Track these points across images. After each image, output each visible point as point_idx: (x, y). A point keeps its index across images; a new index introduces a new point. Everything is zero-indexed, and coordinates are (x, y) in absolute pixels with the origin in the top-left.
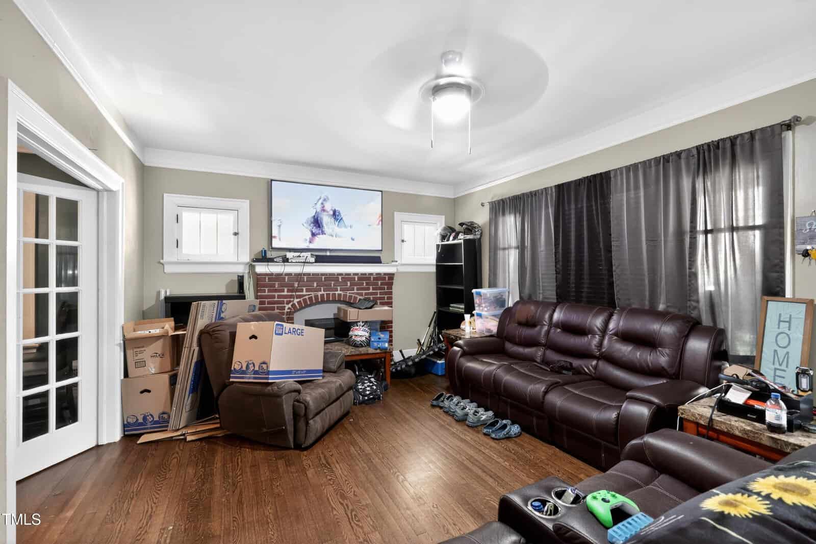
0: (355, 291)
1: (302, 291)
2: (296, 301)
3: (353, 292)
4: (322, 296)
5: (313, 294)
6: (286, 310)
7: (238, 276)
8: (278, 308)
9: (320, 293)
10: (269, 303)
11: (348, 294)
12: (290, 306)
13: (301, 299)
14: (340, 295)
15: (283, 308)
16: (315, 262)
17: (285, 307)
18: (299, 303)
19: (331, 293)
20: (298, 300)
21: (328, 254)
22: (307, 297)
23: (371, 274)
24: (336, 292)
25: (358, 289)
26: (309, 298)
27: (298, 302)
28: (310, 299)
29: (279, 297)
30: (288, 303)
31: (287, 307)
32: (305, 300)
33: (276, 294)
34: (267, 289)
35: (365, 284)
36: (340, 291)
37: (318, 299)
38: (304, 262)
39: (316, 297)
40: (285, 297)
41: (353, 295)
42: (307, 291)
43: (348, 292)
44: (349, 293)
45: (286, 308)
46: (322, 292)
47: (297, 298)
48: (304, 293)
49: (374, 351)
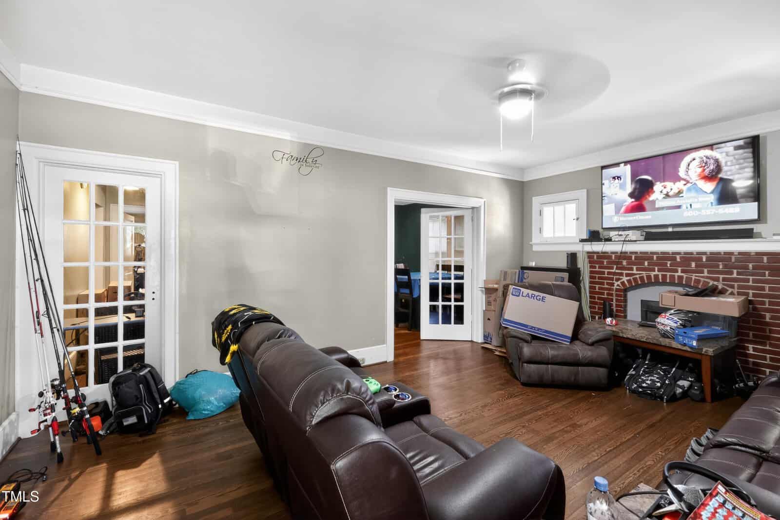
0: (706, 274)
1: (632, 269)
2: (625, 279)
3: (702, 275)
4: (656, 276)
5: (644, 274)
6: (615, 287)
7: (567, 253)
8: (608, 284)
9: (654, 273)
10: (599, 278)
11: (693, 278)
12: (619, 283)
13: (631, 278)
14: (680, 278)
15: (613, 284)
16: (644, 240)
17: (614, 283)
18: (629, 281)
19: (668, 274)
20: (628, 278)
21: (670, 230)
22: (638, 276)
23: (731, 254)
24: (676, 274)
25: (709, 272)
26: (640, 277)
27: (627, 280)
28: (642, 278)
29: (609, 273)
30: (617, 280)
31: (616, 283)
32: (635, 279)
33: (606, 271)
34: (597, 266)
35: (721, 267)
36: (682, 272)
37: (651, 279)
38: (624, 241)
39: (649, 277)
40: (614, 274)
41: (702, 279)
42: (637, 269)
43: (695, 274)
44: (696, 276)
45: (616, 285)
46: (656, 273)
47: (626, 276)
48: (635, 272)
49: (679, 347)
